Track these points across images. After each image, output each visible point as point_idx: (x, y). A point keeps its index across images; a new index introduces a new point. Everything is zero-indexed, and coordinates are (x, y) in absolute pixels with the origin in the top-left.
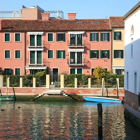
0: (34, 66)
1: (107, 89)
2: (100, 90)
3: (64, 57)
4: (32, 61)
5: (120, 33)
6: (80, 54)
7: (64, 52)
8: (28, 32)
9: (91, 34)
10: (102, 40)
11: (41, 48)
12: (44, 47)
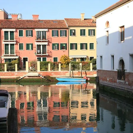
0: (9, 56)
1: (73, 72)
2: (68, 72)
3: (32, 49)
4: (6, 52)
5: (75, 30)
6: (44, 46)
7: (32, 45)
8: (3, 29)
9: (53, 31)
10: (61, 36)
11: (14, 41)
12: (16, 41)
